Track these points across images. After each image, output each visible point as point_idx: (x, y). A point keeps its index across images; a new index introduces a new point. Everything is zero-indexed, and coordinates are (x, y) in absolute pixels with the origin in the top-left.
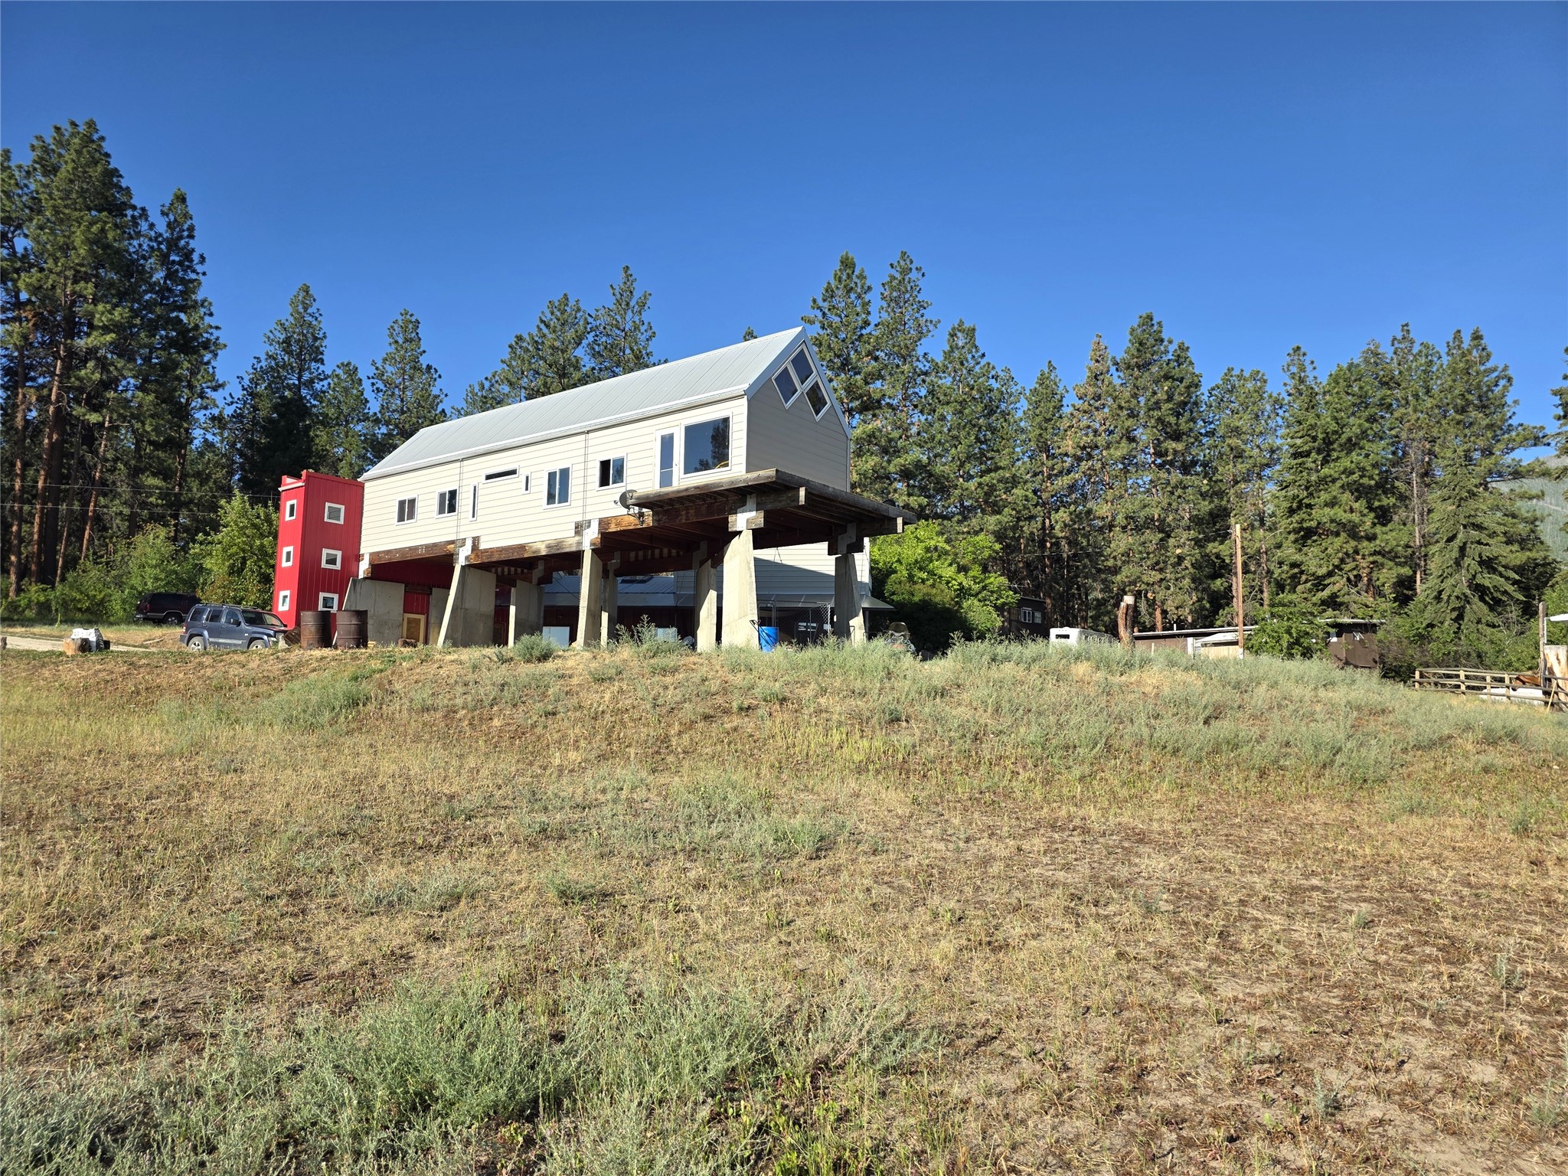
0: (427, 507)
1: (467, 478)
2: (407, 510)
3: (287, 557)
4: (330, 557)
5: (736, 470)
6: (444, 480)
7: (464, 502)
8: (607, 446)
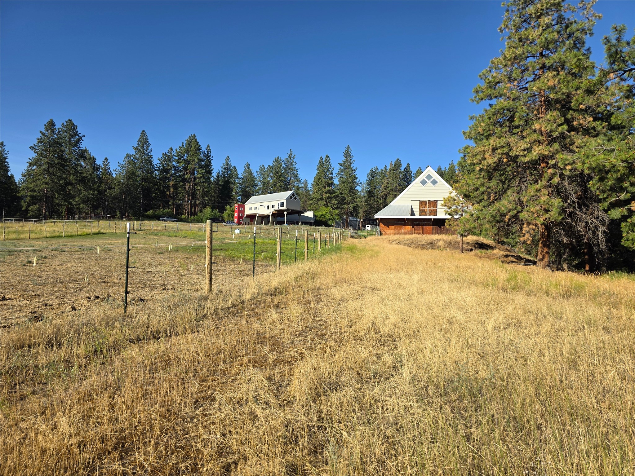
0: (253, 209)
1: (258, 205)
2: (251, 209)
3: (236, 215)
4: (241, 215)
5: (284, 208)
6: (255, 205)
7: (257, 208)
8: (273, 203)
